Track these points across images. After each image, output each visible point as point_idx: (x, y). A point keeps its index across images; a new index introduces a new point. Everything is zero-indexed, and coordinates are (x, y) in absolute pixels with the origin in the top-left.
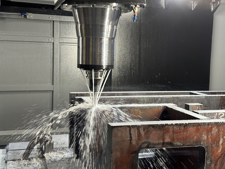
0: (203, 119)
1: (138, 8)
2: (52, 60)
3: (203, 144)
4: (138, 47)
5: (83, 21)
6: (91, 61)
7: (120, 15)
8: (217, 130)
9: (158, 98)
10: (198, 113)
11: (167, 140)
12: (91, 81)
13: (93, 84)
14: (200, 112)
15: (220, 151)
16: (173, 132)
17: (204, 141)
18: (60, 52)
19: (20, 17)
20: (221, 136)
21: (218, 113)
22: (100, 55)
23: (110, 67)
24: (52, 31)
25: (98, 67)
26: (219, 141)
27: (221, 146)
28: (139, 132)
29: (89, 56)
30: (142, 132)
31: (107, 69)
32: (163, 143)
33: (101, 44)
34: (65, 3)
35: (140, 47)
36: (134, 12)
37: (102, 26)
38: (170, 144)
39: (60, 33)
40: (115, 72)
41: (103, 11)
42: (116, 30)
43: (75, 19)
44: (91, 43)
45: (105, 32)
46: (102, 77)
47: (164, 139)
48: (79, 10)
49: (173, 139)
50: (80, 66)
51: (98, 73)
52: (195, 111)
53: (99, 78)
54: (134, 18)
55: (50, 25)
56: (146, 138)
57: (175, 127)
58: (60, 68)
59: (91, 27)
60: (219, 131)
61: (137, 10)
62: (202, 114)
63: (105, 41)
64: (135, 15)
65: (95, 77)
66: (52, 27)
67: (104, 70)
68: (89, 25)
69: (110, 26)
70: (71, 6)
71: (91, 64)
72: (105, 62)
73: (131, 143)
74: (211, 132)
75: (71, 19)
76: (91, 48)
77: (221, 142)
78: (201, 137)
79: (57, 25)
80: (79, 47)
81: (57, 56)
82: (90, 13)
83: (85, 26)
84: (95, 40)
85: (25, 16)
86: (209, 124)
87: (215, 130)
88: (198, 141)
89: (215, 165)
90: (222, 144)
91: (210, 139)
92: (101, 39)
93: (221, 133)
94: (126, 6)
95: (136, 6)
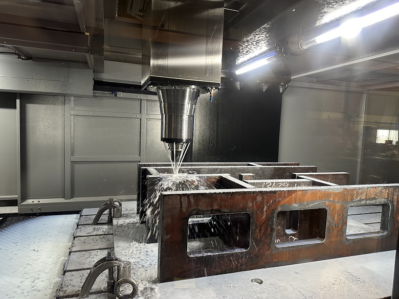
0: (250, 188)
1: (214, 90)
2: (139, 134)
3: (249, 211)
4: (216, 123)
5: (166, 100)
6: (173, 135)
7: (199, 96)
8: (261, 198)
9: (218, 168)
10: (247, 183)
11: (216, 207)
12: (173, 152)
13: (175, 156)
14: (249, 181)
15: (264, 217)
16: (221, 200)
17: (249, 208)
18: (147, 127)
19: (111, 95)
20: (265, 203)
21: (266, 183)
22: (181, 130)
23: (190, 140)
24: (139, 108)
25: (179, 141)
26: (263, 208)
27: (265, 213)
28: (189, 199)
29: (171, 131)
30: (192, 200)
31: (187, 142)
32: (212, 210)
33: (182, 121)
34: (150, 85)
35: (218, 123)
36: (210, 93)
37: (183, 105)
38: (218, 211)
39: (147, 110)
40: (196, 145)
41: (184, 92)
42: (195, 108)
43: (159, 98)
44: (173, 119)
45: (185, 110)
46: (182, 149)
47: (212, 206)
48: (162, 90)
49: (221, 207)
50: (163, 140)
51: (179, 146)
52: (245, 181)
53: (180, 150)
54: (210, 99)
55: (138, 103)
56: (196, 206)
57: (223, 196)
58: (146, 141)
59: (173, 105)
60: (263, 199)
61: (213, 92)
62: (251, 184)
63: (185, 118)
64: (211, 96)
65: (176, 149)
66: (139, 105)
67: (184, 143)
68: (171, 104)
69: (189, 105)
70: (156, 87)
71: (172, 137)
72: (185, 136)
73: (181, 210)
74: (256, 200)
75: (156, 98)
76: (173, 124)
77: (265, 209)
78: (248, 204)
79: (144, 103)
80: (162, 123)
81: (144, 130)
82: (172, 94)
83: (168, 104)
84: (177, 117)
85: (116, 95)
86: (254, 192)
87: (259, 199)
88: (244, 208)
89: (260, 230)
90: (266, 211)
91: (255, 206)
92: (182, 116)
93: (265, 201)
94: (203, 88)
95: (212, 88)
